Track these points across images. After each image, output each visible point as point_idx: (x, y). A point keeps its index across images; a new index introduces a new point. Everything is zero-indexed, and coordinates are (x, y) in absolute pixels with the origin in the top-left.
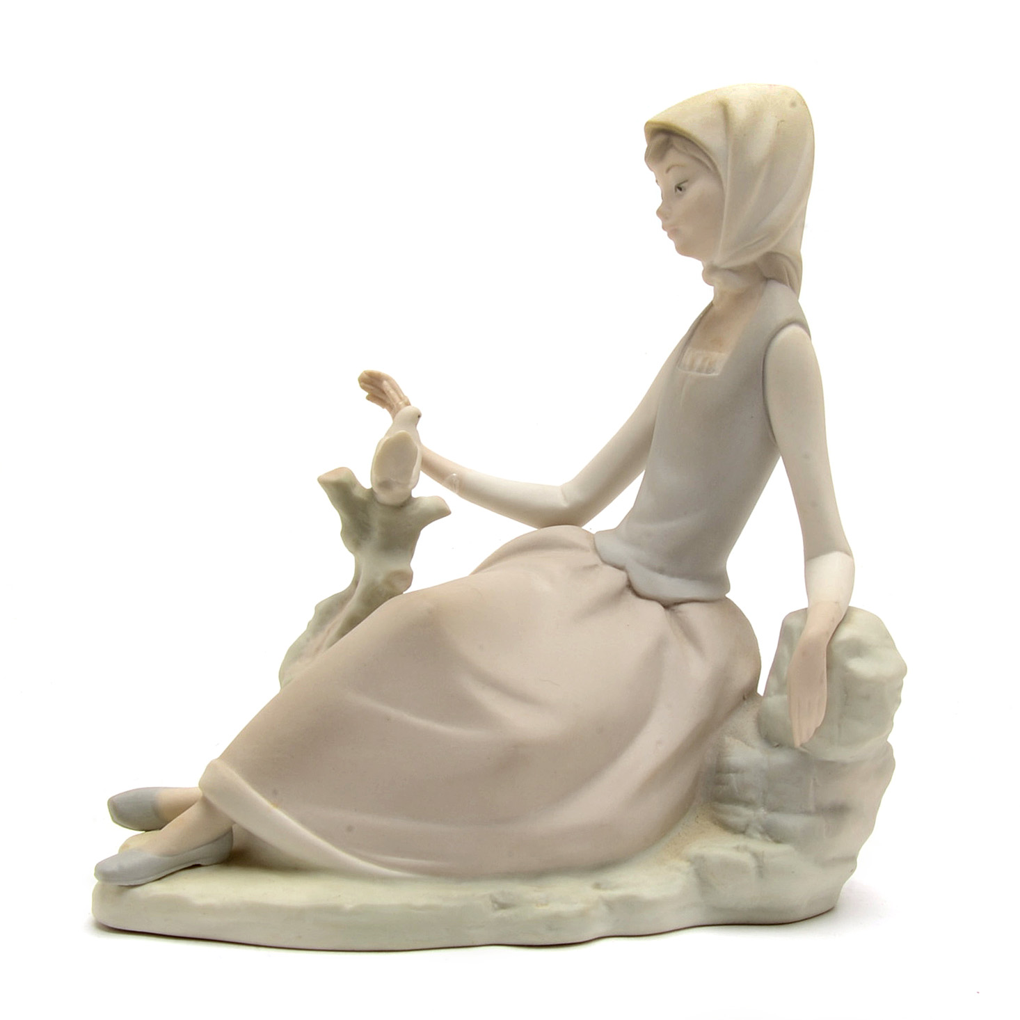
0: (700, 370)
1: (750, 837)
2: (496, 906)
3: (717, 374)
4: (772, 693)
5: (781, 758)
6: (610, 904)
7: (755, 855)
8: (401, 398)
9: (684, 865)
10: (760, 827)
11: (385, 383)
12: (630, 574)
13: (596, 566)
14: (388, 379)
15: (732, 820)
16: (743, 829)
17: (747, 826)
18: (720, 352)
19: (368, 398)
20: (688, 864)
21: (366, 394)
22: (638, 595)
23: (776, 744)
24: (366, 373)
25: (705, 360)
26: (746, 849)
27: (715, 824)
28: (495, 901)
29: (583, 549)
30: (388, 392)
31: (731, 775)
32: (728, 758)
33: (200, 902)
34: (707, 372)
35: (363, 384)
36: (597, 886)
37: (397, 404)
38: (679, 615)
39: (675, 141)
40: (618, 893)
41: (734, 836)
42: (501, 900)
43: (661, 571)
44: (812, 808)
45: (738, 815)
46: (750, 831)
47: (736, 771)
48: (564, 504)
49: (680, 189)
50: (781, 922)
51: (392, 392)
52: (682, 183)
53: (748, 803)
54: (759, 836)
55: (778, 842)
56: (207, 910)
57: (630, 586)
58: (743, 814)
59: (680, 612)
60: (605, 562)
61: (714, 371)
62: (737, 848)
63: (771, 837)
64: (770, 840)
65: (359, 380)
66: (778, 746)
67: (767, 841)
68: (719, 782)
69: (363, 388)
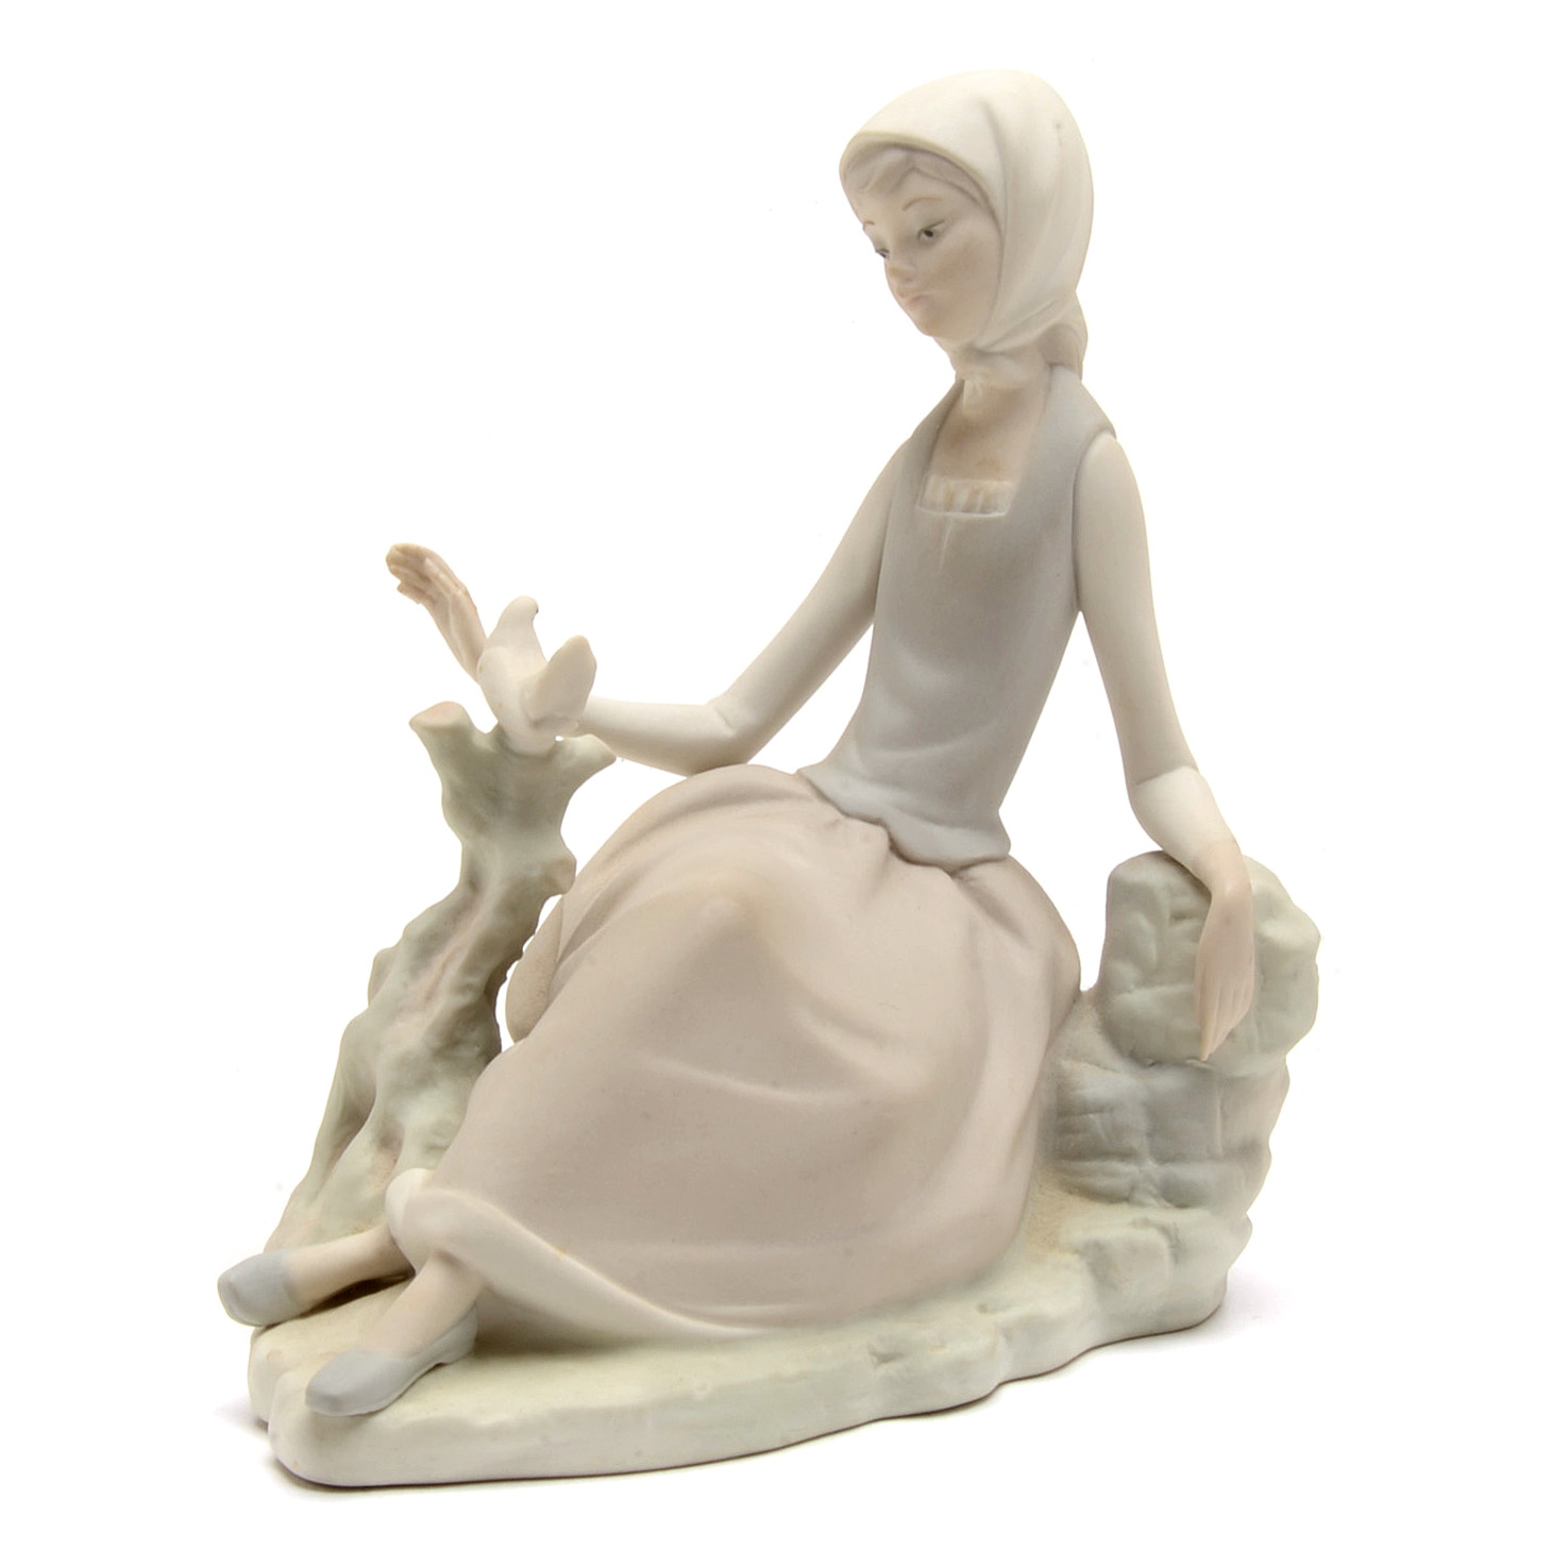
0: (968, 509)
1: (1141, 1204)
2: (875, 1359)
3: (1003, 514)
4: (1132, 987)
5: (1166, 1082)
6: (1008, 1333)
7: (1164, 1230)
8: (456, 585)
9: (1073, 1259)
10: (1151, 1188)
11: (428, 562)
12: (892, 831)
13: (837, 821)
14: (432, 556)
15: (1102, 1183)
16: (1127, 1194)
17: (1133, 1188)
18: (999, 480)
19: (400, 589)
20: (1077, 1256)
21: (398, 582)
22: (908, 860)
23: (1151, 1061)
24: (397, 548)
25: (976, 492)
26: (1146, 1223)
27: (1071, 1193)
28: (874, 1353)
29: (800, 798)
30: (437, 578)
31: (1091, 1116)
32: (1079, 1092)
33: (485, 1421)
34: (984, 510)
35: (393, 567)
36: (983, 1309)
37: (454, 597)
38: (972, 884)
39: (920, 160)
40: (1012, 1314)
41: (1112, 1206)
42: (881, 1349)
43: (937, 821)
44: (1219, 1150)
45: (1113, 1175)
46: (1138, 1196)
47: (1100, 1109)
48: (729, 733)
49: (929, 233)
50: (1182, 1327)
51: (442, 576)
52: (935, 225)
53: (1126, 1155)
54: (1152, 1201)
55: (1182, 1206)
56: (497, 1433)
57: (896, 849)
58: (1123, 1173)
59: (972, 879)
60: (847, 815)
61: (995, 509)
62: (1134, 1224)
63: (1170, 1201)
64: (1168, 1205)
65: (387, 560)
66: (1153, 1065)
67: (1168, 1208)
68: (1067, 1130)
69: (395, 573)
